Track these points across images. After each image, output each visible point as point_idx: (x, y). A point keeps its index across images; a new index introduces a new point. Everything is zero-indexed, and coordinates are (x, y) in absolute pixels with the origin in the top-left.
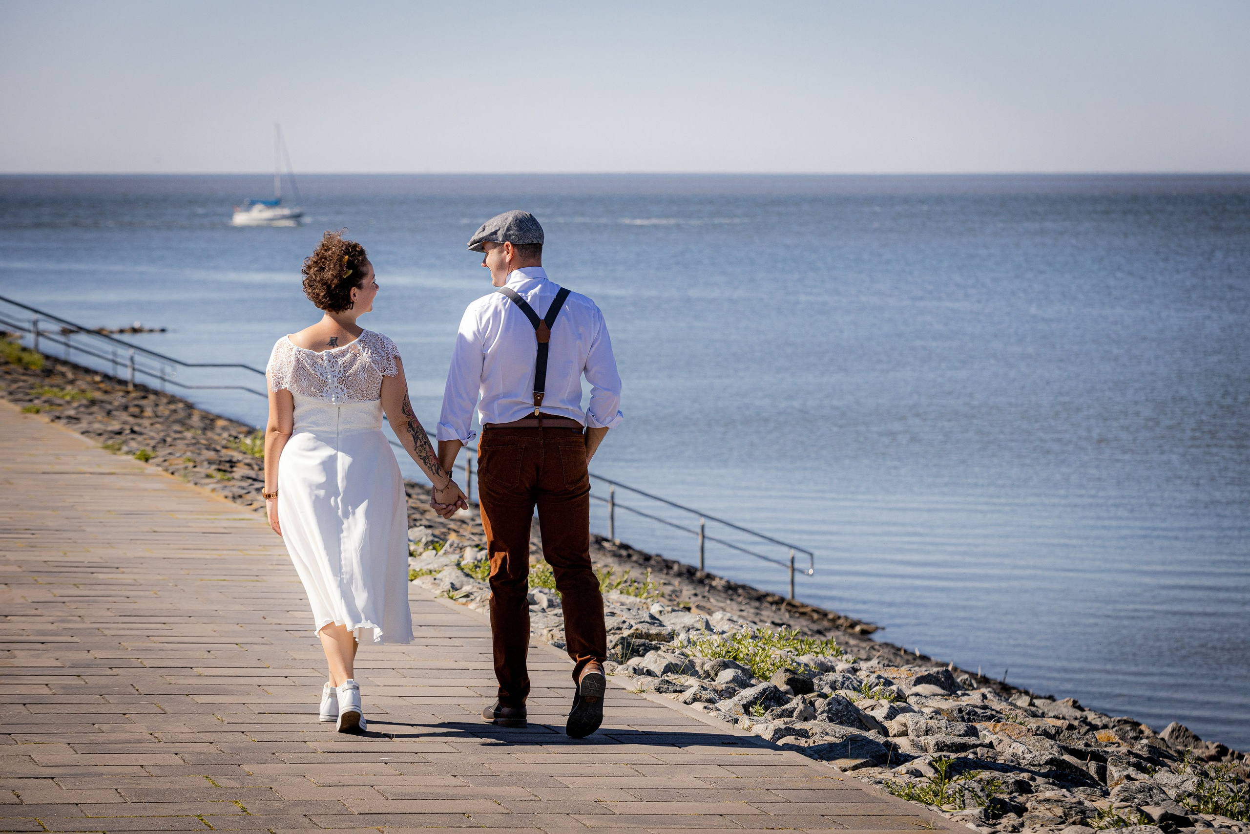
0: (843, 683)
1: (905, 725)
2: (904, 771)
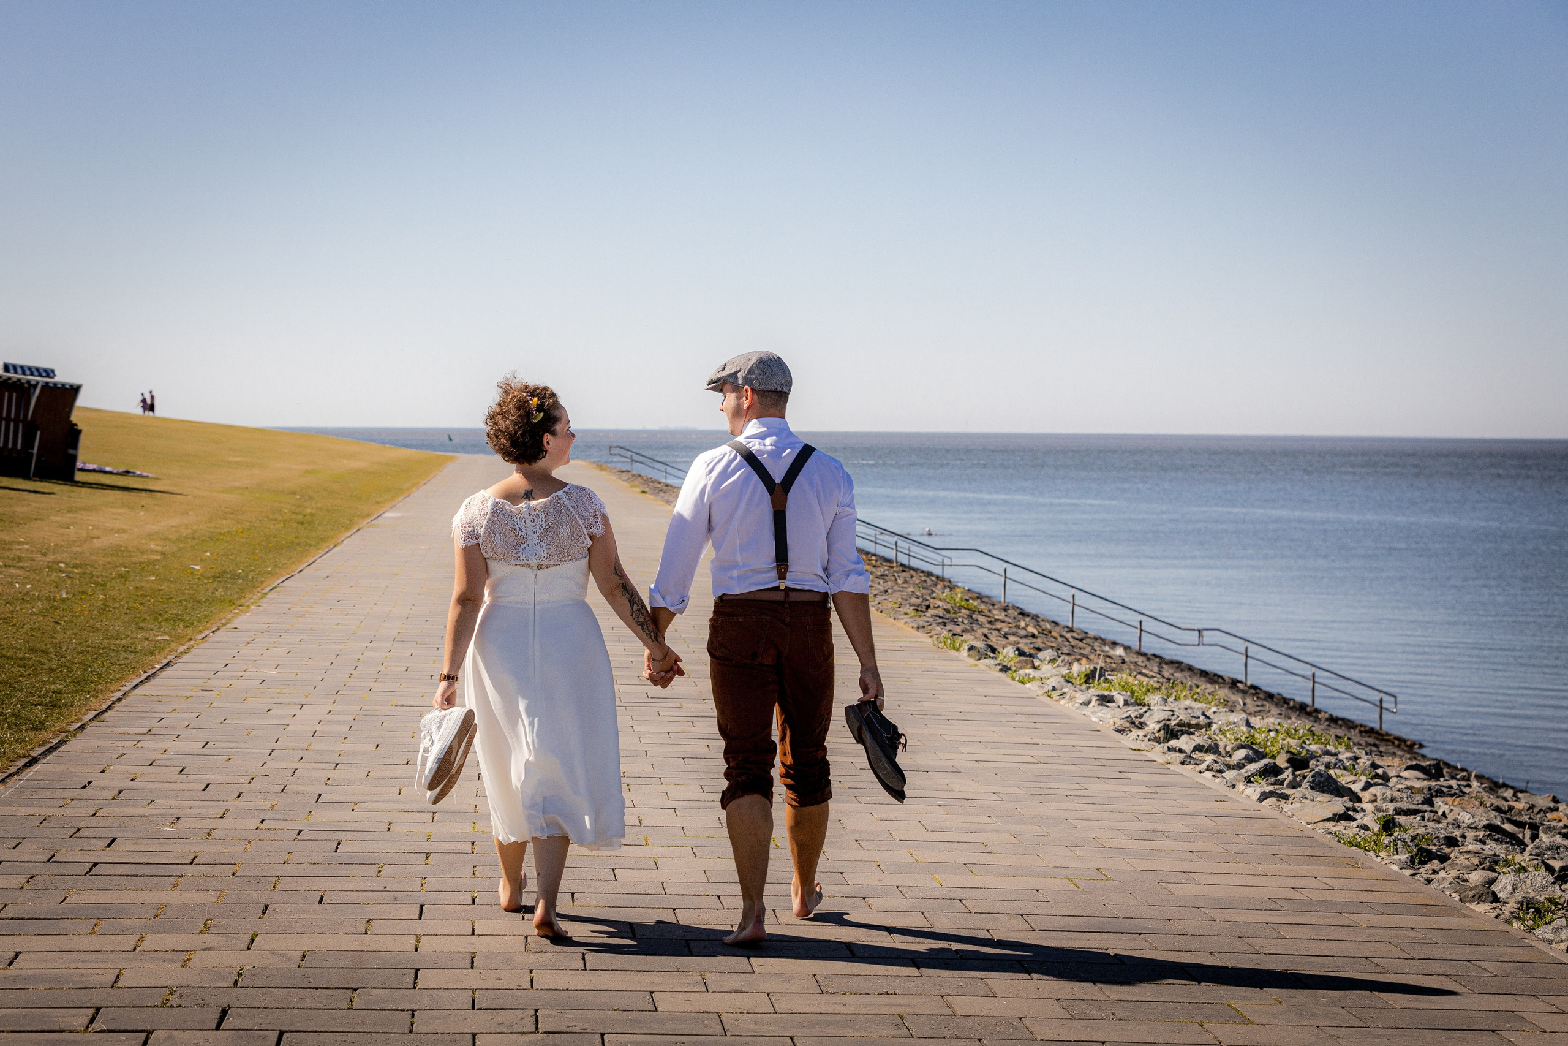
0: (1335, 764)
1: (1375, 795)
2: (1355, 826)
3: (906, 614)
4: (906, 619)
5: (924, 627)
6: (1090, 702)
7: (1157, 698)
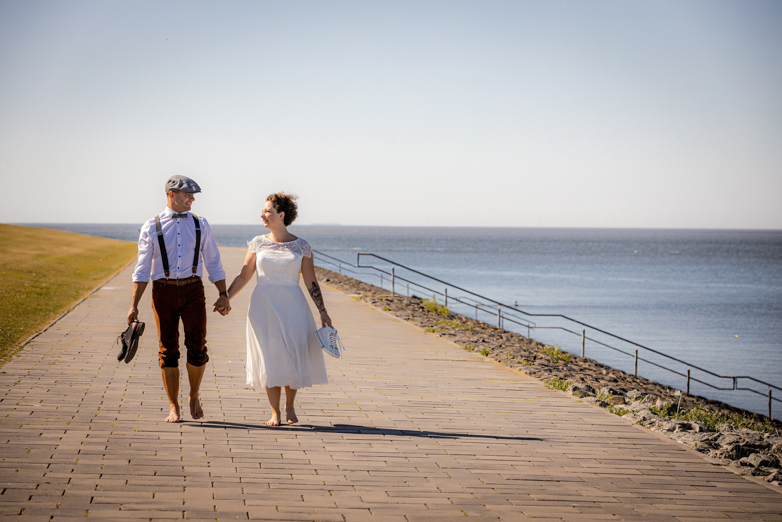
3: (519, 363)
4: (520, 366)
5: (535, 373)
6: (674, 429)
7: (725, 426)
